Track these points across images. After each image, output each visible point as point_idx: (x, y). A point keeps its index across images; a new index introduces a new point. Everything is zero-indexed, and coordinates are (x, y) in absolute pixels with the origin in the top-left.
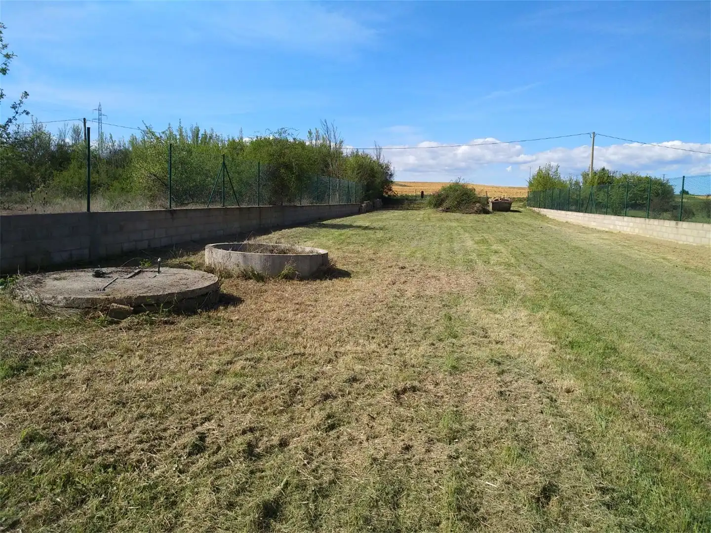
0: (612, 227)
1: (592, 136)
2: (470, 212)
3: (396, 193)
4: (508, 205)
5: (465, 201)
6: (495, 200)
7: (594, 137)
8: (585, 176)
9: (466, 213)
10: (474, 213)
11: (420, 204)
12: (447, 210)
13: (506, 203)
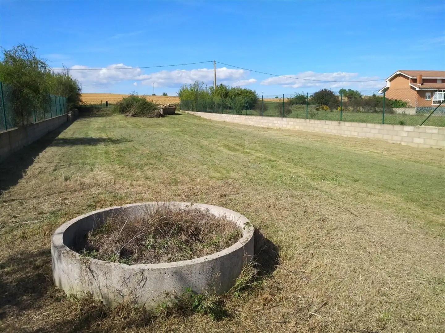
0: (270, 125)
1: (214, 63)
2: (152, 116)
3: (86, 103)
4: (173, 110)
5: (146, 109)
6: (165, 107)
7: (215, 64)
8: (212, 88)
9: (150, 117)
10: (155, 117)
11: (106, 111)
12: (134, 115)
13: (172, 109)
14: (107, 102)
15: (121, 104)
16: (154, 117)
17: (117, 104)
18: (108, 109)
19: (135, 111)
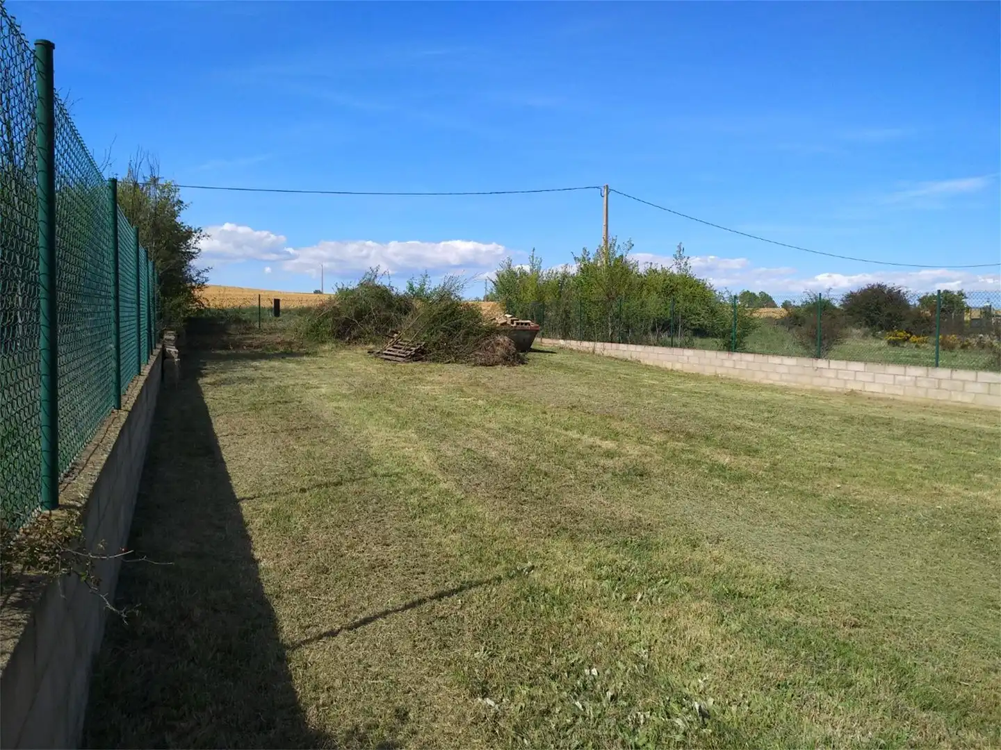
6: (502, 325)
10: (501, 362)
11: (272, 331)
12: (419, 355)
13: (525, 330)
14: (277, 302)
15: (336, 312)
16: (496, 363)
17: (320, 309)
18: (280, 325)
19: (417, 337)
